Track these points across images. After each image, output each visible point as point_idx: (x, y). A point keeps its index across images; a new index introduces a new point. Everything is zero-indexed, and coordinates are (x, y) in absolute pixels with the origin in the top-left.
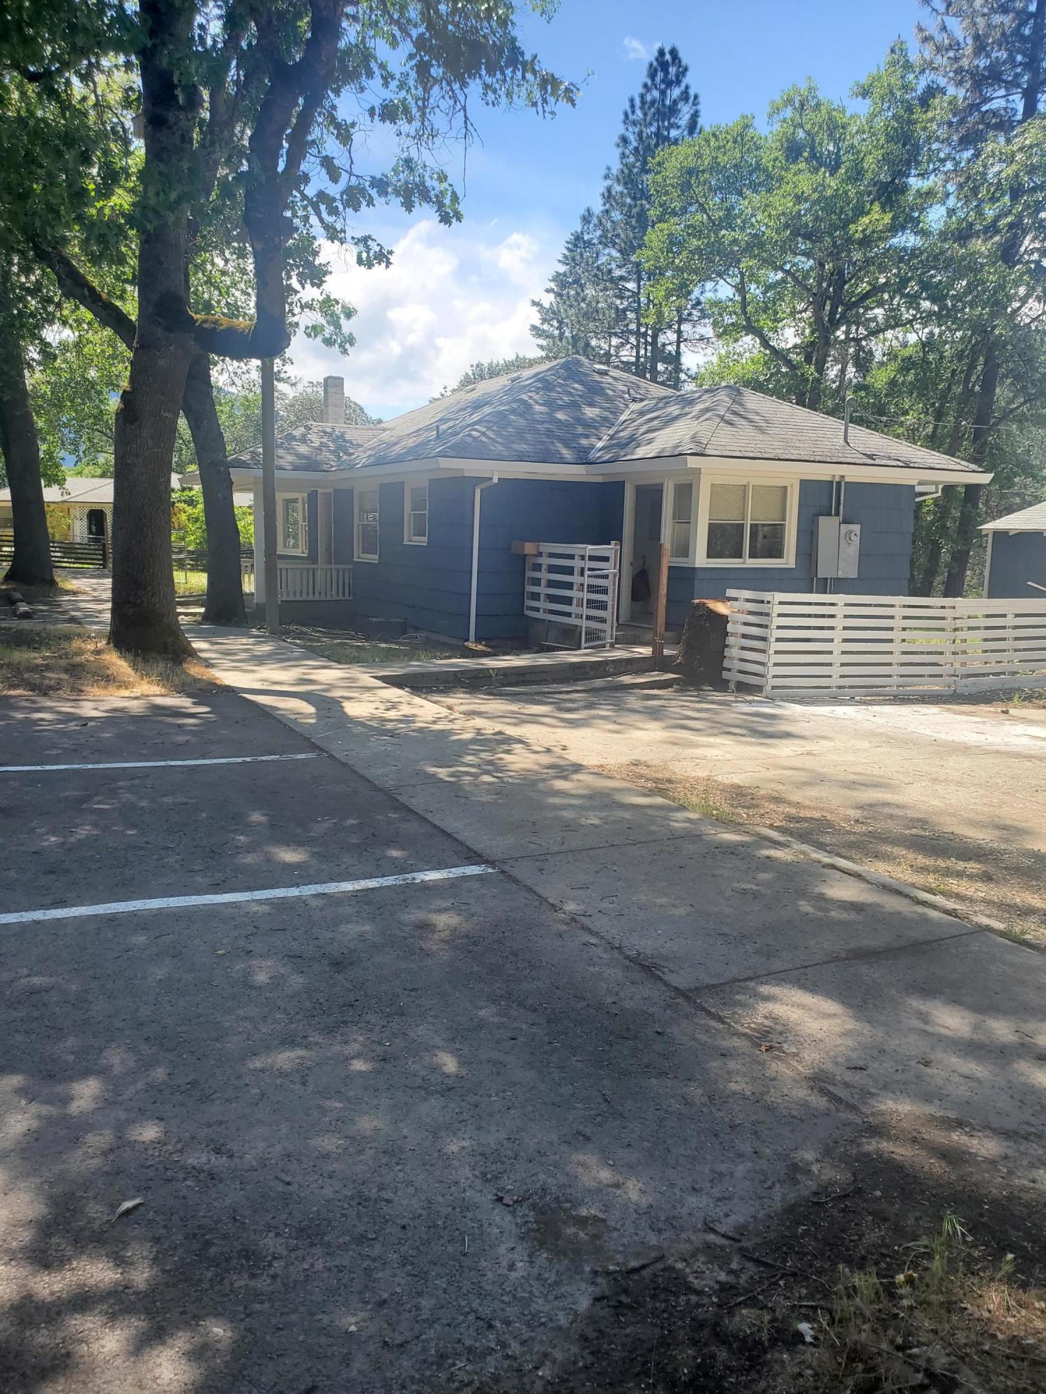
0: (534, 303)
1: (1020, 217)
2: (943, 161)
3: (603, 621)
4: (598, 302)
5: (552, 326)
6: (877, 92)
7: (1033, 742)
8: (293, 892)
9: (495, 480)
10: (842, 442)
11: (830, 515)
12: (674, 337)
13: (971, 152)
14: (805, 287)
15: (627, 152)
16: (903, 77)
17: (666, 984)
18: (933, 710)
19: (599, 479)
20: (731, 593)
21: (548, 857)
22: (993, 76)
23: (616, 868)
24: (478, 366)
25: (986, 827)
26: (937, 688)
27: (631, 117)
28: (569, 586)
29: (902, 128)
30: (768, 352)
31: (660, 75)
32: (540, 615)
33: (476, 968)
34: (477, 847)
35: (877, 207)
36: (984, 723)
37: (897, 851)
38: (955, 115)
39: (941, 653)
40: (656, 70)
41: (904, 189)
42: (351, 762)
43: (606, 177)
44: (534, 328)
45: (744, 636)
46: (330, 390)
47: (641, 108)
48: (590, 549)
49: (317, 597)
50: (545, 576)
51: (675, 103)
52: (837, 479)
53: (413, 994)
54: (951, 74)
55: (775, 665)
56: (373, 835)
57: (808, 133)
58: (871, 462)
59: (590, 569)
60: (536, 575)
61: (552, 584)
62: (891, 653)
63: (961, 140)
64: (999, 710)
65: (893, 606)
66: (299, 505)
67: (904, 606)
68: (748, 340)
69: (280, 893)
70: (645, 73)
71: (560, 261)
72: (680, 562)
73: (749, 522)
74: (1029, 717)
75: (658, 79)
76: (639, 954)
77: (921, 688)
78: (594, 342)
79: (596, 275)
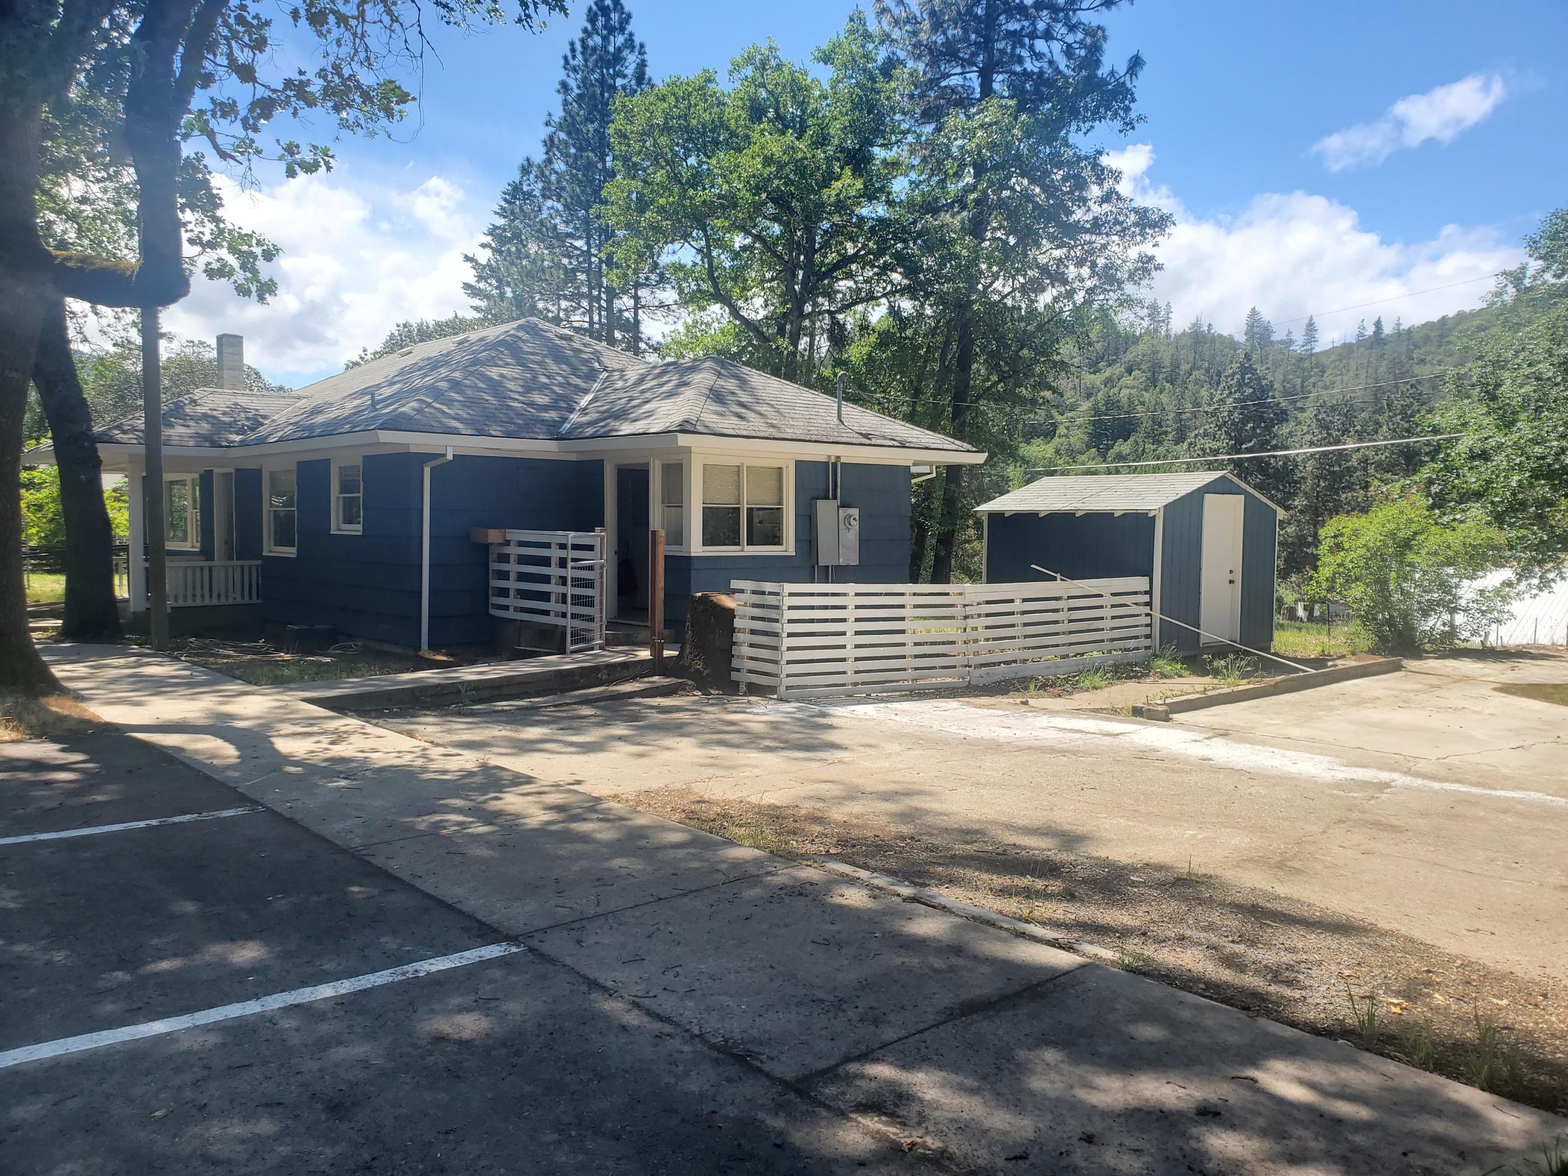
0: (467, 259)
1: (984, 192)
2: (905, 133)
3: (591, 619)
4: (543, 260)
5: (490, 285)
6: (839, 59)
7: (1060, 735)
8: (252, 1008)
9: (450, 457)
10: (837, 422)
11: (827, 498)
12: (630, 303)
13: (933, 126)
14: (775, 254)
15: (570, 99)
16: (863, 46)
17: (767, 1075)
18: (952, 705)
19: (573, 457)
20: (735, 584)
21: (584, 923)
22: (949, 53)
23: (670, 929)
24: (405, 326)
25: (1046, 834)
26: (949, 680)
27: (572, 62)
28: (546, 579)
29: (866, 95)
30: (738, 322)
31: (601, 21)
32: (510, 614)
33: (527, 1089)
34: (493, 919)
35: (848, 171)
36: (1007, 716)
37: (970, 873)
38: (916, 87)
39: (953, 643)
40: (596, 14)
41: (869, 159)
42: (298, 817)
43: (548, 124)
44: (467, 286)
45: (753, 632)
46: (226, 350)
47: (583, 53)
48: (572, 537)
49: (215, 602)
50: (513, 568)
51: (619, 50)
52: (833, 460)
53: (451, 1137)
54: (909, 48)
55: (789, 662)
56: (349, 915)
57: (770, 93)
58: (868, 442)
59: (573, 560)
60: (504, 567)
61: (522, 577)
62: (904, 645)
63: (924, 114)
64: (1018, 701)
65: (902, 594)
66: (189, 487)
67: (914, 594)
68: (716, 308)
69: (234, 1011)
70: (585, 17)
71: (496, 213)
72: (675, 550)
73: (746, 506)
74: (1049, 707)
75: (599, 24)
76: (726, 1041)
77: (934, 681)
78: (540, 305)
79: (540, 231)
